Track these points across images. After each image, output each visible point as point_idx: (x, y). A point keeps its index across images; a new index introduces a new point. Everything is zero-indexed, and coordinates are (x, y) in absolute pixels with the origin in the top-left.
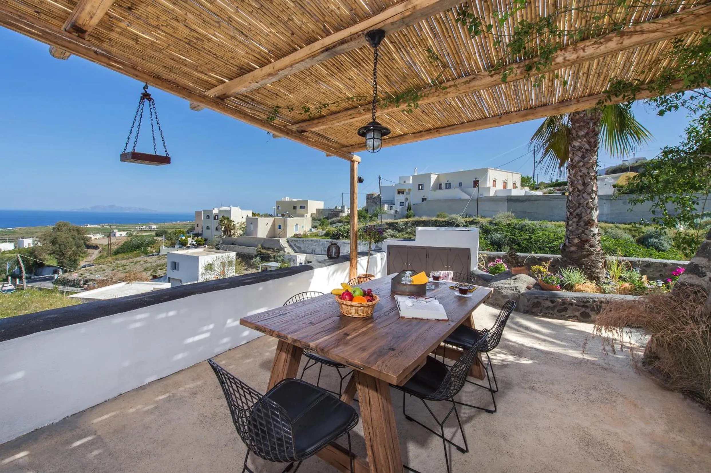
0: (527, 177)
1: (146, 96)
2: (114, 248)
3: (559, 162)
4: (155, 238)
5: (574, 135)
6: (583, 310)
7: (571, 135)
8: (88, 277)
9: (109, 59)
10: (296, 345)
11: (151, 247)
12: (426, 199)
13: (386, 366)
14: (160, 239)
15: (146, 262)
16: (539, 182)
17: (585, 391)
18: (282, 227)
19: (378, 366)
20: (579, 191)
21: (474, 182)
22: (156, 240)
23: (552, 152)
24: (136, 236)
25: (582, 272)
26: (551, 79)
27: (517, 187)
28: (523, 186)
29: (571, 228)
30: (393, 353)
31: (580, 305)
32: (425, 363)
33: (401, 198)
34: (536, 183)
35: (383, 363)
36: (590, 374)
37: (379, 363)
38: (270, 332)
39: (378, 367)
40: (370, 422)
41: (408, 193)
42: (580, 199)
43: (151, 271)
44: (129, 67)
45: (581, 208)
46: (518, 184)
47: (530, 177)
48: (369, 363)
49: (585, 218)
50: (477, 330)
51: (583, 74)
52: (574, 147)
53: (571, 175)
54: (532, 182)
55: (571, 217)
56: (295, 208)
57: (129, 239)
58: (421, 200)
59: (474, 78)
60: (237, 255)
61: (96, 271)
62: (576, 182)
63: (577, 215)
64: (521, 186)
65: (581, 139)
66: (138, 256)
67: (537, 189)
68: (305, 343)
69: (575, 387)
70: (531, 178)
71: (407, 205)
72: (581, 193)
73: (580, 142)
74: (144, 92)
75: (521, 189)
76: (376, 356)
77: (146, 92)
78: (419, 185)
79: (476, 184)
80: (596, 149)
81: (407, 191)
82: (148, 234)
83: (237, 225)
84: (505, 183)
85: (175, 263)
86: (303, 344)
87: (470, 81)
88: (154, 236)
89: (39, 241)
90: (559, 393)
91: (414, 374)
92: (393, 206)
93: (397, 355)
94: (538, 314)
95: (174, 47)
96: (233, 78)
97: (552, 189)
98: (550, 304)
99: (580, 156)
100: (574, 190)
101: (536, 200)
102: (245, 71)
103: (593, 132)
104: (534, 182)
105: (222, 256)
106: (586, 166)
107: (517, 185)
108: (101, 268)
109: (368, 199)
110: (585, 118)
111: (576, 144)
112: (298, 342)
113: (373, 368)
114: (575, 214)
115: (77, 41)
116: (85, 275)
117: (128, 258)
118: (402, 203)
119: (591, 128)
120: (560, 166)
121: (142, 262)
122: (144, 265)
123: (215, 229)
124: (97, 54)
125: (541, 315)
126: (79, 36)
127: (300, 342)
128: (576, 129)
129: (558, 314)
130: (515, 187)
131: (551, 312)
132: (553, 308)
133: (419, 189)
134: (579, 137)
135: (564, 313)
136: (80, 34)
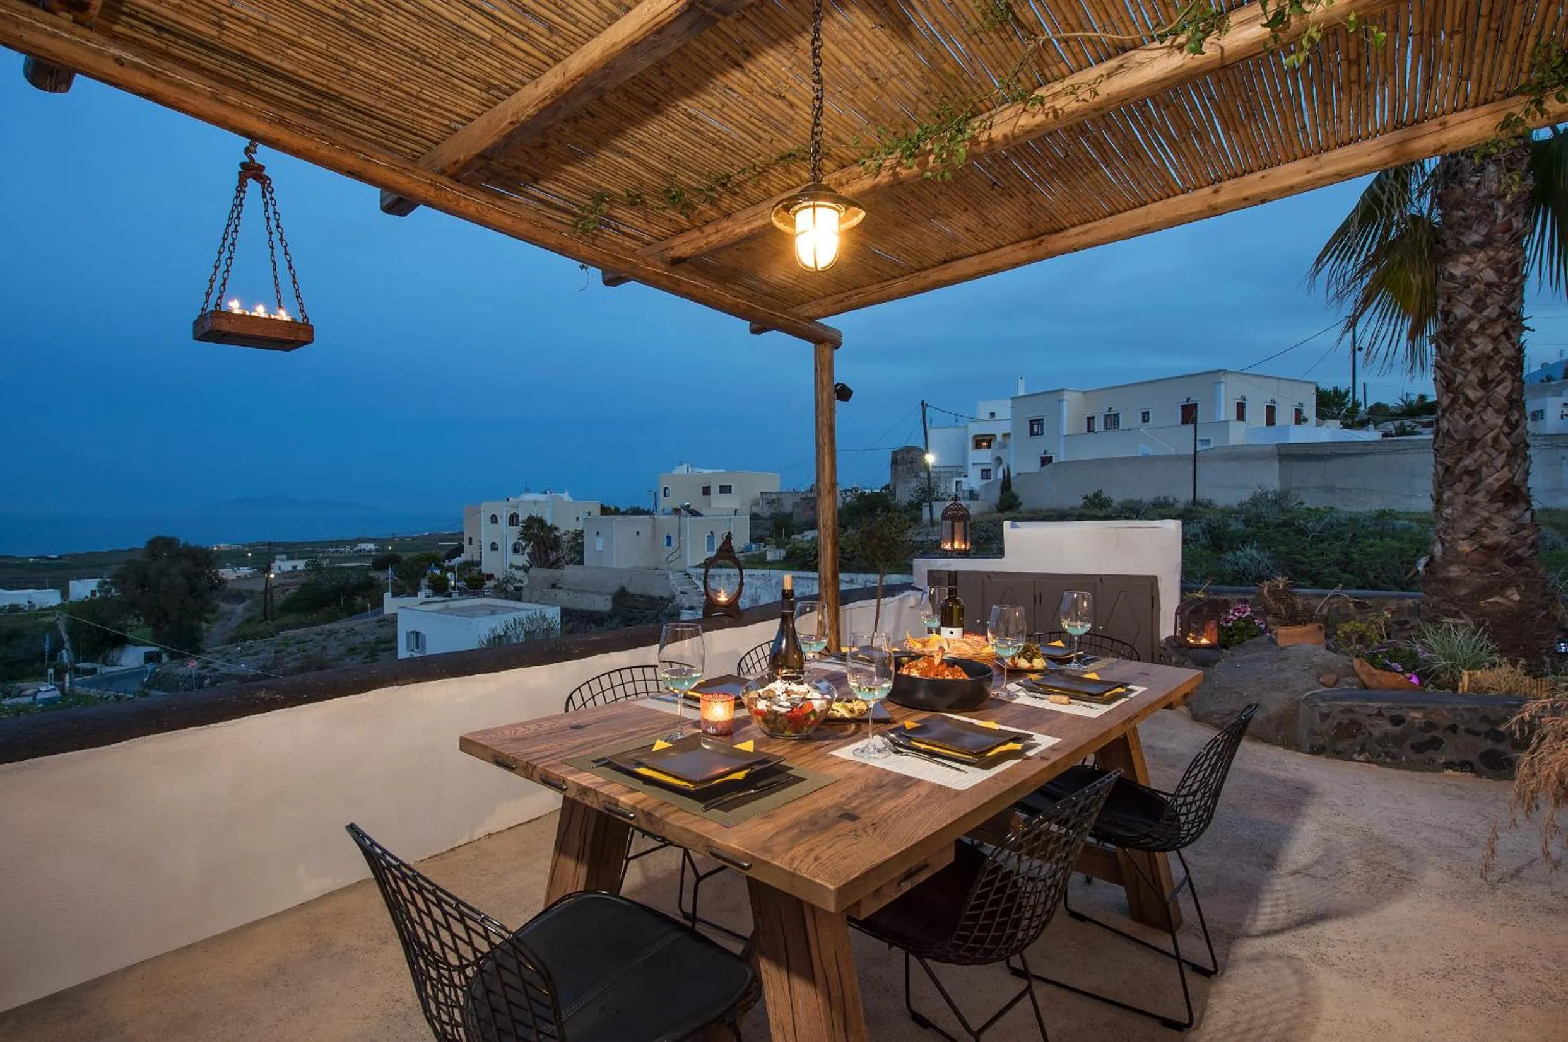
0: (1336, 390)
1: (251, 171)
2: (279, 598)
3: (1408, 324)
4: (372, 574)
5: (1451, 243)
6: (1489, 744)
7: (1440, 246)
8: (223, 670)
9: (154, 76)
10: (587, 802)
11: (364, 597)
12: (1050, 460)
13: (816, 859)
14: (380, 576)
15: (351, 632)
16: (1370, 403)
17: (1482, 973)
18: (674, 543)
19: (793, 859)
20: (1469, 403)
21: (1184, 407)
22: (372, 579)
23: (1383, 298)
24: (331, 570)
25: (1483, 634)
26: (1353, 55)
27: (1306, 420)
28: (1322, 415)
29: (1449, 511)
30: (848, 825)
31: (1478, 729)
32: (949, 858)
33: (985, 456)
34: (1362, 408)
35: (811, 850)
36: (1503, 925)
37: (799, 850)
38: (525, 768)
39: (791, 864)
40: (790, 1027)
41: (1003, 446)
42: (1474, 426)
43: (363, 656)
44: (204, 96)
45: (1477, 453)
46: (1310, 412)
47: (1343, 390)
48: (768, 850)
49: (1490, 480)
50: (1154, 791)
51: (1451, 36)
52: (1452, 277)
53: (1443, 358)
54: (1350, 405)
55: (1447, 477)
56: (707, 491)
57: (312, 577)
58: (1039, 461)
59: (1121, 66)
60: (565, 612)
61: (240, 655)
62: (1460, 378)
63: (1467, 472)
64: (1317, 416)
65: (1470, 254)
66: (334, 618)
67: (1363, 425)
68: (608, 796)
69: (1453, 960)
70: (1347, 392)
71: (1000, 476)
72: (1478, 409)
73: (1469, 264)
74: (247, 160)
75: (1318, 425)
76: (796, 831)
77: (252, 159)
78: (1032, 422)
79: (1189, 413)
80: (1516, 280)
81: (999, 438)
82: (354, 564)
83: (565, 538)
84: (1271, 411)
85: (417, 633)
86: (602, 798)
87: (1109, 76)
88: (368, 568)
89: (113, 584)
90: (1404, 975)
91: (907, 886)
92: (963, 479)
93: (860, 832)
94: (1355, 756)
95: (313, 36)
96: (472, 116)
97: (1407, 422)
98: (1390, 728)
99: (1470, 303)
100: (1454, 401)
101: (1362, 455)
102: (500, 95)
103: (1505, 232)
104: (1356, 405)
105: (528, 617)
106: (1489, 332)
107: (1305, 414)
108: (251, 647)
109: (895, 462)
110: (1480, 194)
111: (1458, 270)
112: (591, 794)
113: (776, 863)
114: (1458, 470)
115: (71, 33)
116: (216, 666)
117: (313, 623)
118: (986, 474)
119: (1498, 221)
120: (1412, 337)
121: (342, 634)
122: (347, 640)
123: (510, 550)
124: (122, 64)
125: (1362, 758)
126: (75, 21)
127: (596, 793)
128: (1456, 228)
129: (1416, 757)
130: (1299, 419)
131: (1395, 751)
132: (1399, 740)
133: (1032, 433)
134: (1464, 249)
135: (1430, 753)
136: (76, 13)
